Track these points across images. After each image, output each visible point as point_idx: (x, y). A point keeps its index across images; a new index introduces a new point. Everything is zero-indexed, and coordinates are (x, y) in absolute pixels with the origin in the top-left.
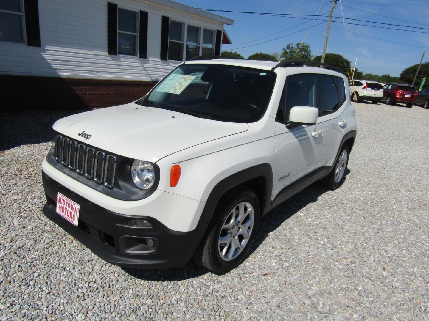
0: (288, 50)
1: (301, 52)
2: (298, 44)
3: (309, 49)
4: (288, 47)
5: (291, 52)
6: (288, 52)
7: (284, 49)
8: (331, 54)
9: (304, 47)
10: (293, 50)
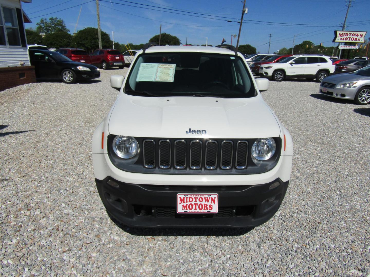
0: (42, 25)
1: (57, 27)
2: (51, 19)
3: (63, 23)
4: (42, 21)
5: (46, 26)
6: (43, 26)
7: (38, 24)
8: (91, 28)
9: (58, 21)
10: (48, 25)
